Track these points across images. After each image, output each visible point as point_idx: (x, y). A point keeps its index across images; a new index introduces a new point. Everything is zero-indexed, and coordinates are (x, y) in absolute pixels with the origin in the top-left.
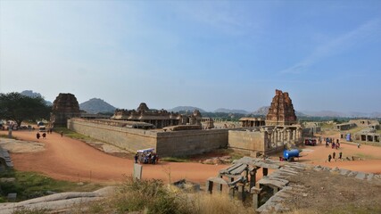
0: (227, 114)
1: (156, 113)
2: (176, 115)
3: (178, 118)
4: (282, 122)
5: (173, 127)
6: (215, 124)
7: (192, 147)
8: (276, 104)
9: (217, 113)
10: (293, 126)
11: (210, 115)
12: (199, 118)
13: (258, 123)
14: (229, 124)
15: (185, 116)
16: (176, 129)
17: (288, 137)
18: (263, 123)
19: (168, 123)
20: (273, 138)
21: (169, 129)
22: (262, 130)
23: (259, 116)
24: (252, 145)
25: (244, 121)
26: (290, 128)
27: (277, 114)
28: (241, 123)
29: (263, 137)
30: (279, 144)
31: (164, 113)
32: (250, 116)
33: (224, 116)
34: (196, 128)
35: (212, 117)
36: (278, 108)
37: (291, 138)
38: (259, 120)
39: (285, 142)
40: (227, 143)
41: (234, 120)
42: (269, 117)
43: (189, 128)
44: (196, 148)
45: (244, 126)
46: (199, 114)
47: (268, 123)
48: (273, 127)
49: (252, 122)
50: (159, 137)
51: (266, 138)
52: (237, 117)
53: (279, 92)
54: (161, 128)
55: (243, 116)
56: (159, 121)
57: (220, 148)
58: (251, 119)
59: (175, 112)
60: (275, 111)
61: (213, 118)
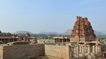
0: (46, 35)
1: (5, 35)
2: (16, 35)
3: (17, 37)
4: (83, 40)
5: (12, 43)
6: (38, 41)
7: (24, 54)
8: (78, 27)
9: (40, 34)
10: (93, 42)
12: (29, 37)
13: (65, 40)
14: (46, 41)
15: (21, 36)
16: (14, 44)
17: (89, 50)
18: (69, 40)
19: (11, 40)
20: (75, 50)
21: (10, 44)
22: (67, 44)
23: (66, 36)
24: (60, 55)
25: (55, 39)
26: (90, 44)
27: (79, 34)
28: (54, 40)
29: (68, 49)
30: (81, 55)
31: (9, 35)
32: (60, 36)
33: (44, 36)
34: (26, 43)
35: (36, 37)
36: (79, 30)
37: (91, 51)
38: (66, 38)
39: (86, 54)
40: (44, 53)
41: (50, 38)
42: (73, 36)
43: (22, 43)
44: (26, 55)
45: (56, 42)
46: (29, 35)
47: (72, 40)
48: (76, 43)
49: (61, 39)
51: (70, 50)
52: (52, 36)
53: (79, 18)
54: (6, 43)
55: (55, 36)
56: (7, 39)
57: (40, 55)
58: (60, 38)
59: (15, 34)
60: (77, 31)
61: (37, 38)
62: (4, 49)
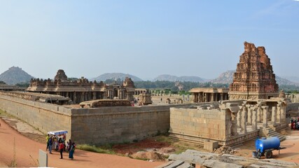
0: (173, 83)
1: (75, 83)
2: (100, 85)
3: (103, 89)
4: (255, 95)
6: (153, 99)
7: (118, 131)
8: (246, 66)
9: (158, 82)
10: (272, 100)
11: (147, 85)
12: (130, 90)
13: (218, 96)
14: (174, 98)
15: (112, 87)
16: (95, 105)
17: (265, 117)
18: (226, 96)
19: (90, 96)
20: (239, 118)
21: (88, 104)
22: (222, 106)
23: (220, 86)
24: (206, 131)
25: (196, 94)
26: (268, 103)
27: (247, 81)
28: (192, 97)
29: (223, 117)
30: (249, 129)
31: (84, 82)
32: (207, 86)
33: (168, 87)
34: (123, 104)
35: (150, 88)
36: (248, 73)
37: (269, 118)
38: (220, 91)
39: (259, 126)
40: (168, 128)
41: (183, 92)
42: (235, 87)
43: (114, 104)
44: (123, 134)
45: (196, 101)
46: (131, 83)
47: (234, 96)
48: (241, 103)
49: (209, 94)
50: (75, 116)
51: (228, 120)
52: (186, 87)
53: (249, 46)
54: (78, 102)
55: (195, 85)
56: (79, 94)
57: (159, 134)
58: (207, 91)
59: (98, 81)
60: (244, 76)
61: (151, 90)
62: (72, 117)
